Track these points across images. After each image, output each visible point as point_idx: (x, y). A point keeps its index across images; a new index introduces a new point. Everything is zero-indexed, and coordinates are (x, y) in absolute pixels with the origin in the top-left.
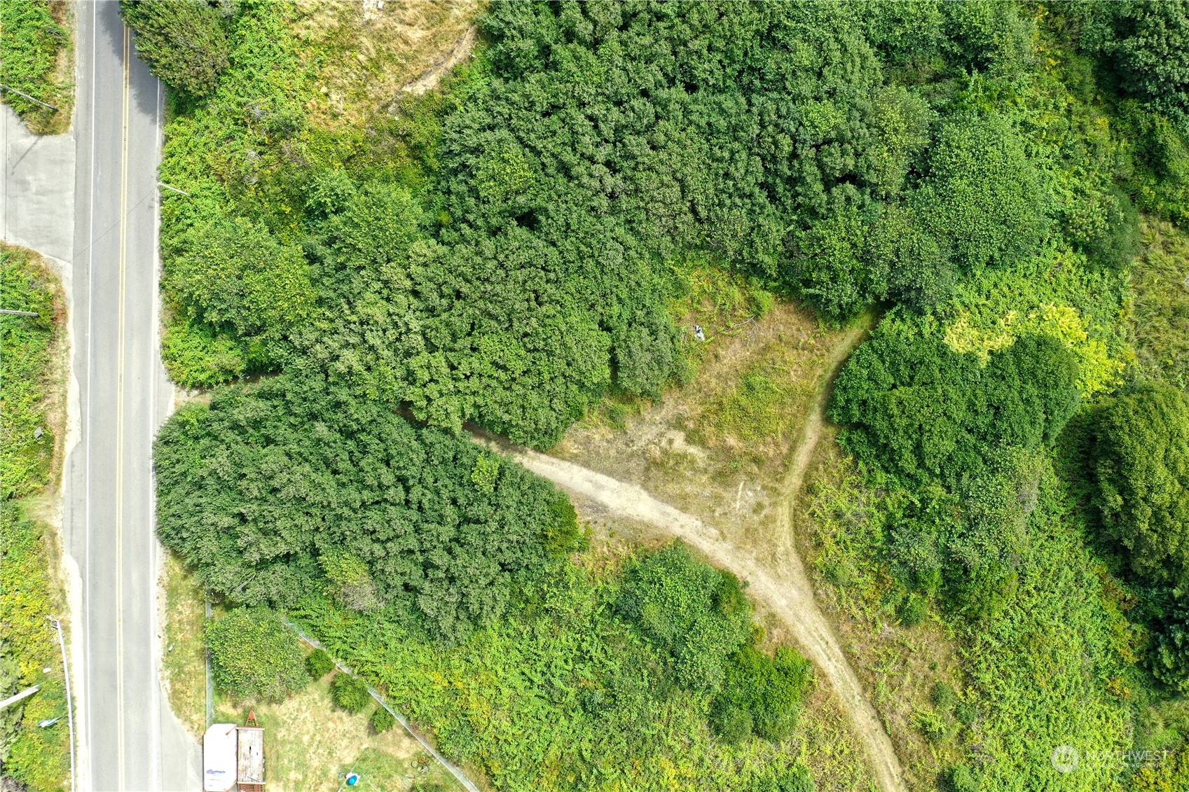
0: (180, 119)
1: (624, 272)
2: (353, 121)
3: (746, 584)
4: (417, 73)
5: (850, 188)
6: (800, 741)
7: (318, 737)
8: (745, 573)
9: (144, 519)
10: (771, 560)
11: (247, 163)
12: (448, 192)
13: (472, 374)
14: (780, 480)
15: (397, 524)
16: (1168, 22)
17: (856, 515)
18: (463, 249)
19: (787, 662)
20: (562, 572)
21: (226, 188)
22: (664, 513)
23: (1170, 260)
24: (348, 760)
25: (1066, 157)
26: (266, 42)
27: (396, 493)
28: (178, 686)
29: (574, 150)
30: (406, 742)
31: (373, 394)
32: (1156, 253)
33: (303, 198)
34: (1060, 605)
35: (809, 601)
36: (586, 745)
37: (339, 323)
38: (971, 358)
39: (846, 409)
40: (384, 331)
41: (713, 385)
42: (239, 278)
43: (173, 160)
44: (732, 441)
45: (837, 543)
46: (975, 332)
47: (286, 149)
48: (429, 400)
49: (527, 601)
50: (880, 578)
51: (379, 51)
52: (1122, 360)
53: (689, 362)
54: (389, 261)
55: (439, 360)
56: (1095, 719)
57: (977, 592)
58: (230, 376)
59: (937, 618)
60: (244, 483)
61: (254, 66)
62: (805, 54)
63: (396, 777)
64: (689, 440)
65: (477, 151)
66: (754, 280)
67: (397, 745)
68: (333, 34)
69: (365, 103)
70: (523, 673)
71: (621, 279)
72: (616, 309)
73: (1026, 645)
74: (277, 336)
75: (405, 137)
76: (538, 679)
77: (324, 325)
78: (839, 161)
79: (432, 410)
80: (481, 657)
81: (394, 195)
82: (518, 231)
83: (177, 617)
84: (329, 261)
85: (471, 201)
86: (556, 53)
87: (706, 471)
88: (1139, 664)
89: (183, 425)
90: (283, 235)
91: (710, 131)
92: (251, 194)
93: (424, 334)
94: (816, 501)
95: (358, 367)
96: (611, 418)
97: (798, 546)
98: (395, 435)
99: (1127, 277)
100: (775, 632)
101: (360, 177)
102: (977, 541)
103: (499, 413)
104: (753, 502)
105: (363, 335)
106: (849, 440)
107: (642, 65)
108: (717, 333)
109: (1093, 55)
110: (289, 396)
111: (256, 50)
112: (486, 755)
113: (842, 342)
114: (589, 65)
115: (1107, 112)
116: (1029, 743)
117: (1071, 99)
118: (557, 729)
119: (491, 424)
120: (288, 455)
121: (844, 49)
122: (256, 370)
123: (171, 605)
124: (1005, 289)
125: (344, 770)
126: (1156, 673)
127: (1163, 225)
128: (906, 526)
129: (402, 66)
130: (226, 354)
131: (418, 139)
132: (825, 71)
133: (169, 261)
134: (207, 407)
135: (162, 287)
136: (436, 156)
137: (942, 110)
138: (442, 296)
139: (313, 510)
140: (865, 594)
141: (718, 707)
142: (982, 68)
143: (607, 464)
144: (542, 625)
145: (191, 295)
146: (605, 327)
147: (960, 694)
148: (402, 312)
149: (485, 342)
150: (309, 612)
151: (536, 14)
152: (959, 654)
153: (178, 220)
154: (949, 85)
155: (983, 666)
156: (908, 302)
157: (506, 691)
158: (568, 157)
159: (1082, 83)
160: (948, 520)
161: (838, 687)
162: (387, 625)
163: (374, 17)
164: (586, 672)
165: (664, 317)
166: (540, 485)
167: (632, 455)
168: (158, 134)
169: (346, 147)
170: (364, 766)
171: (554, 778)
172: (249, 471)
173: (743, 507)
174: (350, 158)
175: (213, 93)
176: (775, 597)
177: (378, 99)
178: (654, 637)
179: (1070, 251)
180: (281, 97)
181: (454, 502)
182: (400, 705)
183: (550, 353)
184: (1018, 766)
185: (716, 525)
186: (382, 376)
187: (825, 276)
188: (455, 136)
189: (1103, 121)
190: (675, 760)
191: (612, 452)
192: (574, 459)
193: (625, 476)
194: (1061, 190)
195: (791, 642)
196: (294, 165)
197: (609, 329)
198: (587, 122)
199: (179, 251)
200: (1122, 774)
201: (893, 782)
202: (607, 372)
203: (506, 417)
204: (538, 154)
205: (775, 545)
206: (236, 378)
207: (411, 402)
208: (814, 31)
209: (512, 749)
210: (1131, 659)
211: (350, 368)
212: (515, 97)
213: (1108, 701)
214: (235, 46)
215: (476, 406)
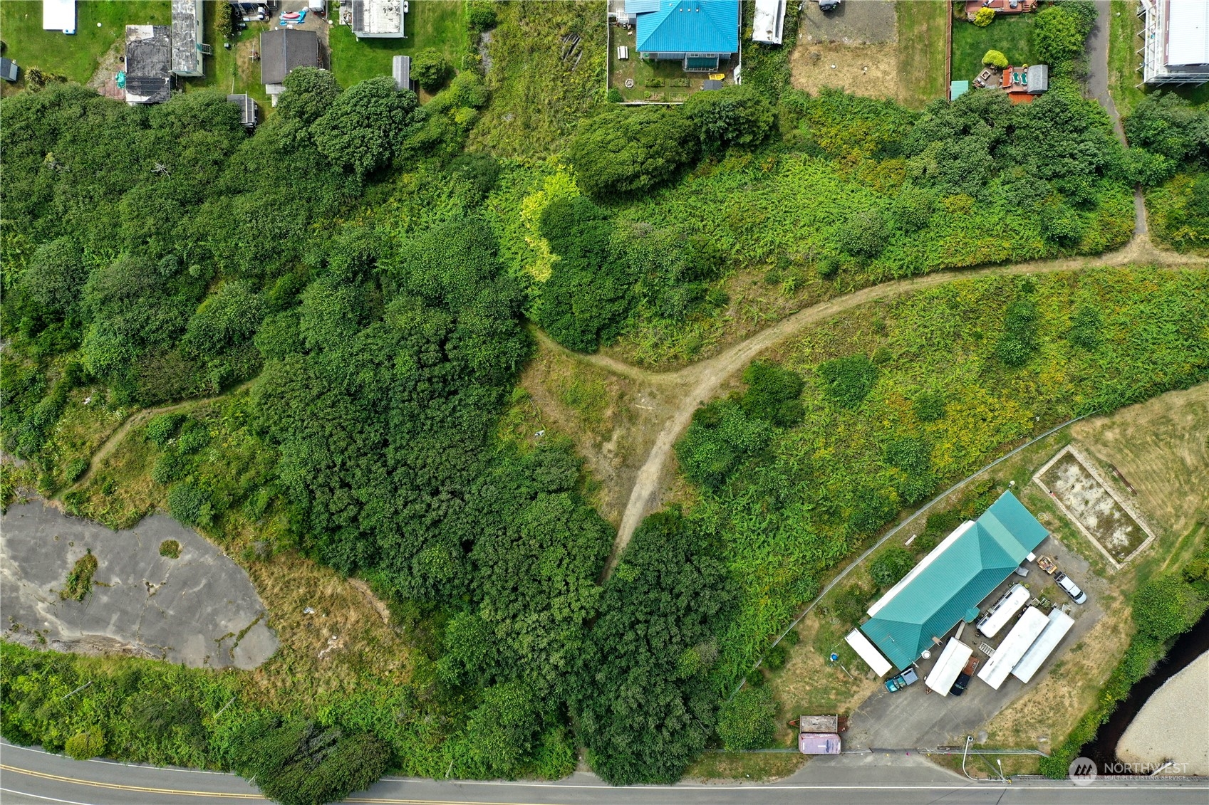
0: (404, 766)
1: (501, 485)
2: (407, 655)
3: (702, 403)
4: (377, 615)
5: (448, 346)
6: (802, 369)
7: (807, 680)
8: (695, 403)
9: (663, 792)
10: (686, 387)
11: (432, 723)
12: (450, 595)
13: (565, 580)
14: (634, 381)
15: (658, 628)
16: (346, 147)
17: (655, 335)
18: (487, 586)
19: (751, 377)
20: (694, 522)
21: (448, 736)
22: (656, 456)
23: (494, 132)
24: (822, 660)
25: (428, 204)
26: (357, 709)
27: (641, 629)
28: (773, 771)
29: (424, 516)
30: (808, 622)
31: (578, 644)
32: (489, 141)
33: (454, 687)
34: (713, 206)
35: (712, 362)
36: (806, 508)
37: (534, 665)
38: (554, 266)
39: (589, 342)
40: (538, 636)
41: (573, 425)
42: (505, 727)
43: (431, 770)
44: (609, 412)
45: (674, 345)
46: (539, 262)
47: (424, 698)
48: (582, 608)
49: (711, 545)
50: (696, 320)
51: (363, 639)
52: (557, 165)
53: (558, 440)
54: (494, 633)
55: (557, 602)
56: (789, 179)
57: (702, 262)
58: (569, 735)
59: (722, 281)
60: (635, 725)
61: (372, 717)
62: (366, 375)
63: (832, 628)
64: (608, 439)
65: (425, 578)
66: (506, 399)
67: (810, 628)
68: (353, 667)
69: (395, 647)
70: (759, 547)
71: (505, 487)
72: (523, 489)
73: (737, 228)
74: (542, 704)
75: (416, 622)
76: (762, 538)
77: (535, 674)
78: (432, 354)
79: (587, 606)
80: (749, 574)
81: (453, 630)
82: (475, 552)
83: (728, 772)
84: (494, 671)
85: (457, 582)
86: (365, 529)
87: (628, 429)
88: (753, 152)
89: (599, 765)
90: (478, 700)
91: (413, 433)
92: (452, 720)
93: (540, 611)
94: (647, 360)
95: (561, 653)
96: (594, 489)
97: (677, 370)
98: (604, 630)
99: (504, 161)
100: (732, 384)
101: (442, 651)
102: (669, 263)
103: (590, 563)
104: (648, 399)
105: (541, 650)
106: (608, 339)
107: (372, 476)
108: (540, 422)
109: (364, 186)
110: (580, 697)
111: (363, 716)
112: (814, 571)
113: (546, 342)
114: (373, 508)
115: (400, 174)
116: (802, 224)
117: (392, 200)
118: (795, 526)
119: (597, 567)
120: (617, 698)
121: (363, 350)
122: (563, 718)
123: (720, 775)
124: (512, 242)
125: (828, 663)
126: (758, 142)
127: (472, 136)
128: (661, 306)
129: (372, 624)
130: (554, 738)
131: (417, 614)
132: (376, 361)
133: (496, 774)
134: (588, 750)
135: (512, 779)
136: (427, 602)
137: (400, 286)
138: (516, 600)
139: (652, 682)
140: (706, 328)
141: (779, 423)
142: (374, 260)
143: (624, 492)
144: (726, 536)
145: (516, 759)
146: (533, 497)
147: (771, 267)
148: (526, 625)
149: (545, 573)
150: (722, 686)
151: (341, 540)
152: (745, 268)
153: (469, 767)
154: (383, 280)
155: (752, 253)
156: (519, 306)
157: (771, 558)
158: (428, 521)
159: (382, 193)
160: (657, 280)
161: (768, 343)
162: (729, 635)
163: (342, 642)
164: (757, 507)
165: (529, 457)
166: (636, 537)
167: (618, 476)
168: (413, 781)
169: (423, 659)
170: (826, 650)
171: (827, 528)
172: (628, 722)
173: (652, 405)
174: (430, 658)
175: (389, 743)
176: (711, 384)
177: (393, 639)
178: (733, 465)
179: (488, 202)
180: (392, 701)
181: (645, 593)
182: (782, 627)
183: (553, 531)
184: (817, 230)
185: (663, 422)
186: (568, 638)
187: (503, 360)
188: (415, 591)
189: (406, 178)
190: (814, 450)
191: (617, 489)
192: (621, 514)
193: (632, 482)
194: (449, 207)
195: (738, 374)
196: (434, 692)
197: (536, 493)
198: (408, 507)
199: (489, 767)
200: (825, 159)
201: (831, 307)
202: (564, 495)
203: (593, 558)
204: (426, 540)
205: (676, 384)
206: (570, 732)
207: (584, 619)
208: (351, 369)
209: (808, 554)
210: (750, 156)
211: (561, 658)
212: (392, 553)
213: (777, 169)
214: (360, 729)
215: (586, 578)
